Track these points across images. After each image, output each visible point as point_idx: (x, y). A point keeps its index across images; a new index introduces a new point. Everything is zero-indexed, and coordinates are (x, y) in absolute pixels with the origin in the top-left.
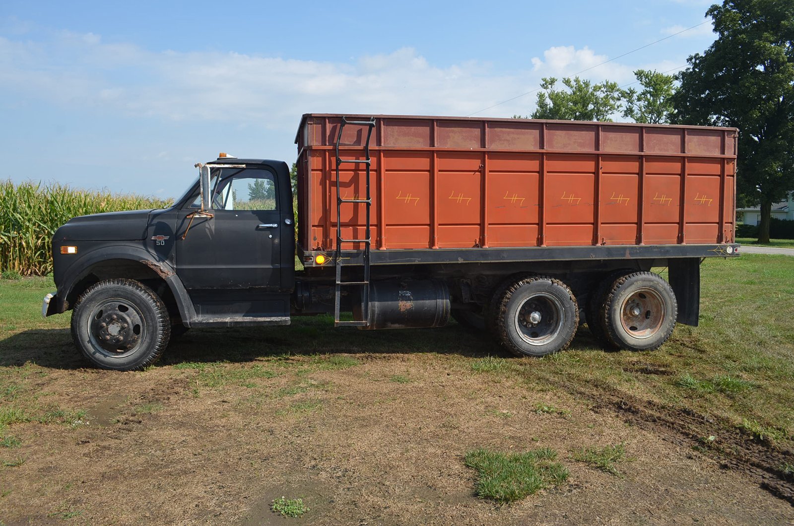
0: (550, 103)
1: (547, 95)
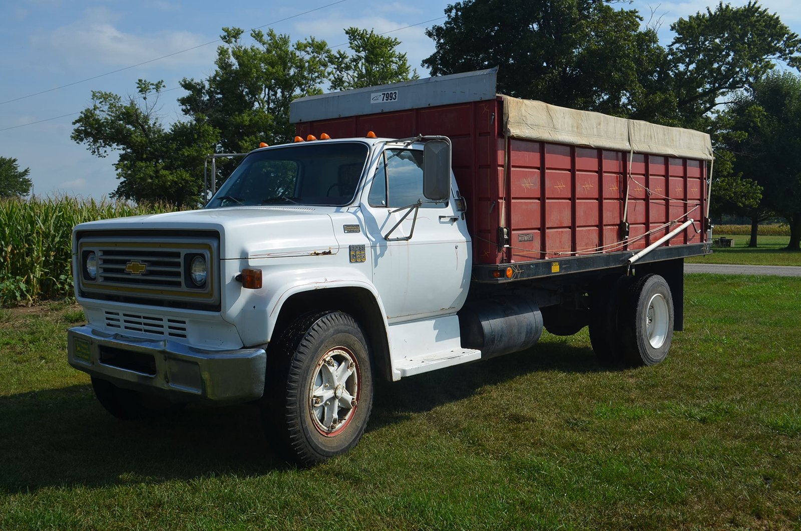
0: (235, 65)
1: (230, 51)
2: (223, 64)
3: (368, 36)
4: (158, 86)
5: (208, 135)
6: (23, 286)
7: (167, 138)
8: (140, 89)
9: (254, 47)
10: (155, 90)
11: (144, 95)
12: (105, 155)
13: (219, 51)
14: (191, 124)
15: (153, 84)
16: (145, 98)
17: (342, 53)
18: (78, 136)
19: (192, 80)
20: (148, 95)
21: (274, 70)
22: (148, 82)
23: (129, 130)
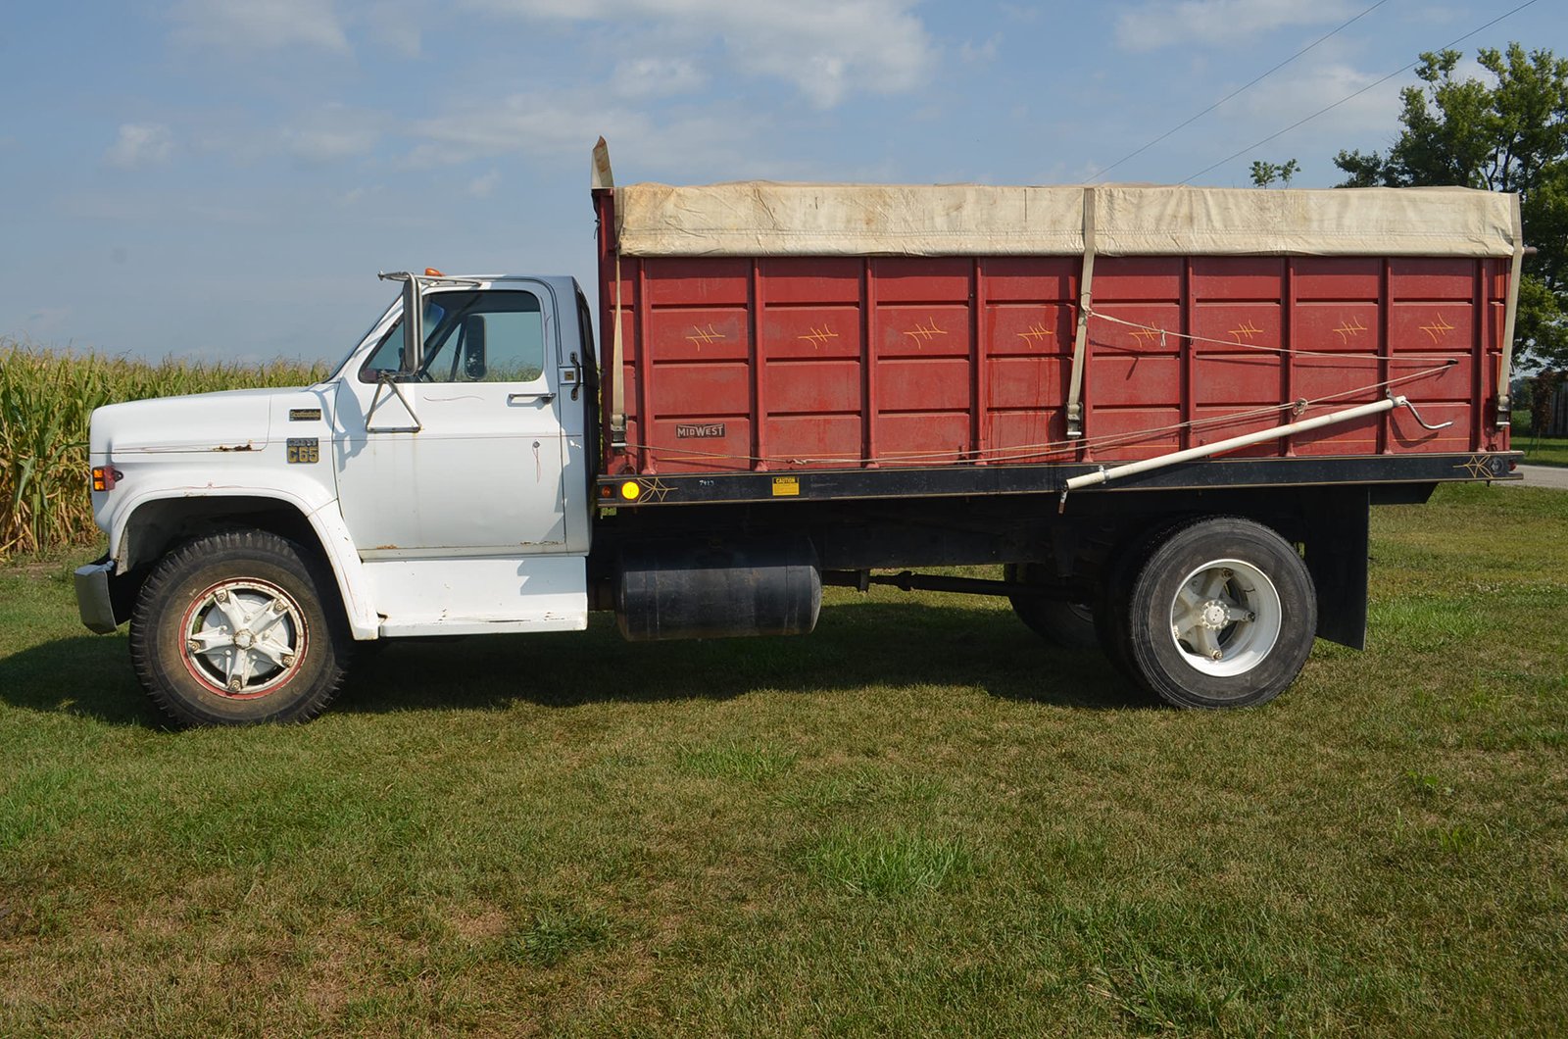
2: (1416, 118)
4: (1286, 172)
8: (1256, 178)
9: (1473, 81)
10: (1282, 177)
13: (1404, 97)
15: (1278, 168)
19: (1356, 154)
22: (1269, 164)
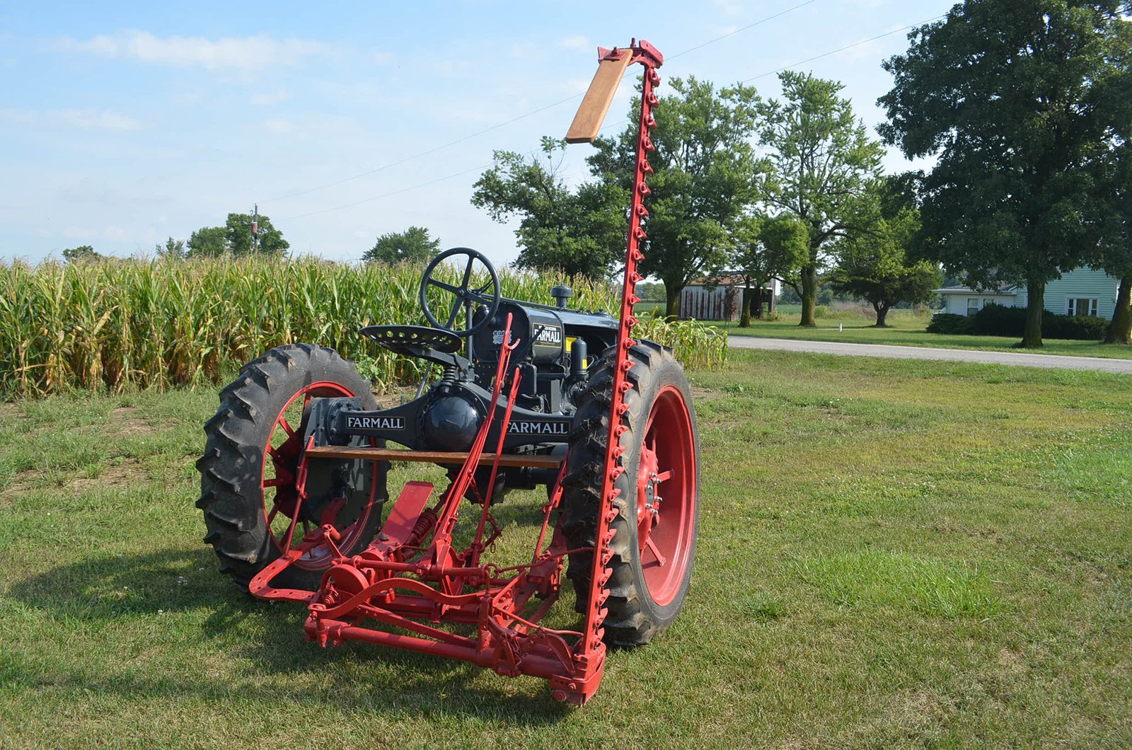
2: (637, 117)
3: (805, 80)
5: (618, 198)
6: (374, 369)
7: (572, 202)
8: (544, 147)
9: (672, 96)
10: (561, 147)
11: (548, 154)
12: (506, 220)
14: (599, 185)
15: (558, 141)
16: (549, 157)
17: (774, 101)
18: (478, 200)
19: (602, 137)
20: (553, 153)
21: (695, 123)
22: (553, 138)
23: (531, 193)
